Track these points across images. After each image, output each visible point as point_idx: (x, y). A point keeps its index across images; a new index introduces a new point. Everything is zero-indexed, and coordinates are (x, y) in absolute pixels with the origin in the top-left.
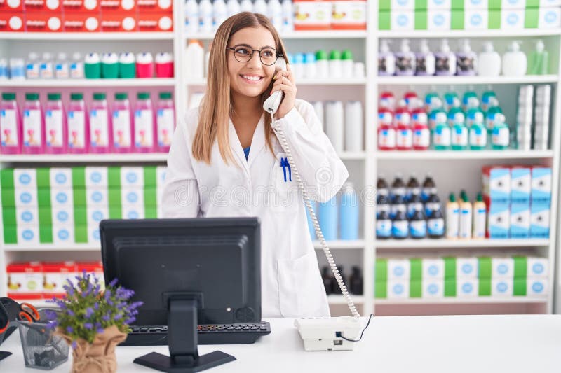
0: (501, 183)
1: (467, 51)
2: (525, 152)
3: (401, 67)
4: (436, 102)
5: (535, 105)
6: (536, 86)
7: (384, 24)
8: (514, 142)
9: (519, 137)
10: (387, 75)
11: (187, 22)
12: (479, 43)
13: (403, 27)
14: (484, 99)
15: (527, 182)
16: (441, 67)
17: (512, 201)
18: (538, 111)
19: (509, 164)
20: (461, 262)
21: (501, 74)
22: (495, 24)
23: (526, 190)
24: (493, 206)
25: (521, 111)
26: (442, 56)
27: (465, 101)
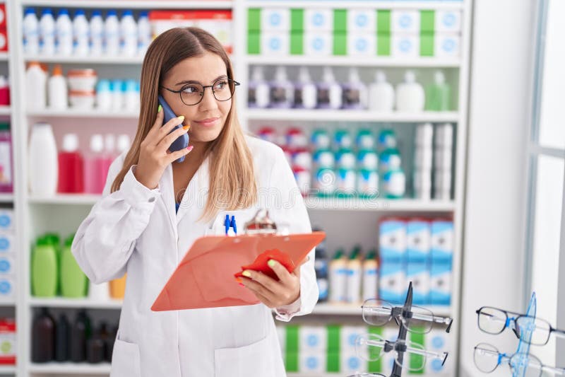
0: (395, 239)
1: (354, 81)
2: (423, 203)
3: (276, 98)
4: (323, 141)
5: (435, 147)
6: (436, 125)
7: (253, 48)
8: (410, 191)
9: (417, 184)
10: (259, 107)
11: (25, 41)
12: (368, 73)
13: (276, 51)
14: (381, 138)
15: (424, 239)
16: (323, 100)
17: (407, 261)
18: (438, 154)
19: (406, 217)
20: (346, 332)
21: (395, 108)
22: (384, 50)
23: (423, 249)
24: (385, 267)
25: (418, 153)
26: (323, 86)
27: (357, 141)
